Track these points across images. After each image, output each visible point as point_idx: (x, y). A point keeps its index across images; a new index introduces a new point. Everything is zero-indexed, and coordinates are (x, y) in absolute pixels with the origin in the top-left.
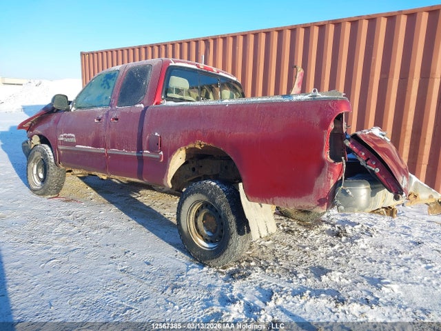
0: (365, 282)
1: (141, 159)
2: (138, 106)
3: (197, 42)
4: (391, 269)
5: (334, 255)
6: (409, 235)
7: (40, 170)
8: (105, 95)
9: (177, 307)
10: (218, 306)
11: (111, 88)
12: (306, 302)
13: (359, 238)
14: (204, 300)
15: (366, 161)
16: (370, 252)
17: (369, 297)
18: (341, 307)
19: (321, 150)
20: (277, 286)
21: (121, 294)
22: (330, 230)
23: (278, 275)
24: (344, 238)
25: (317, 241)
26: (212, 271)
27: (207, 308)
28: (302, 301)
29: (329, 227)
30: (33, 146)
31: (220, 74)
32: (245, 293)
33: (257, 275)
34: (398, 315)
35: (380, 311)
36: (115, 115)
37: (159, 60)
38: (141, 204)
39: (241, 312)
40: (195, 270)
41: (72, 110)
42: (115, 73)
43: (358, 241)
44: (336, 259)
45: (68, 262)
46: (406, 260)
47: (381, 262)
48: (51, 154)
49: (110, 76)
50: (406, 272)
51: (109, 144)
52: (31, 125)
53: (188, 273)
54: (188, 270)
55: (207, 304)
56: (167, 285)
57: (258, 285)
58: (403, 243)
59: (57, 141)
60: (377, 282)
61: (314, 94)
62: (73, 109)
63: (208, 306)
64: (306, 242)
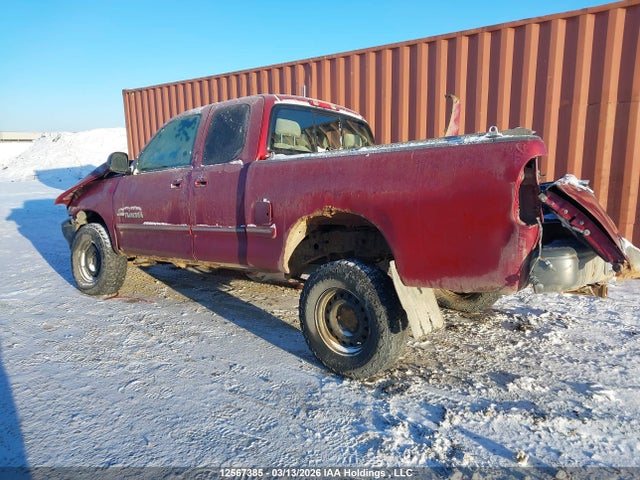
0: (569, 390)
1: (243, 236)
2: (234, 162)
3: (293, 66)
4: (600, 370)
5: (518, 355)
6: (618, 324)
7: (91, 260)
8: (183, 150)
9: (318, 435)
10: (374, 430)
11: (191, 140)
12: (492, 419)
13: (549, 331)
14: (352, 424)
15: (570, 221)
16: (568, 348)
17: (577, 409)
18: (541, 424)
19: (508, 209)
20: (449, 401)
21: (238, 422)
22: (506, 321)
23: (448, 385)
24: (528, 332)
25: (493, 338)
26: (356, 384)
27: (359, 434)
28: (487, 418)
29: (504, 318)
30: (78, 227)
31: (341, 112)
32: (407, 412)
33: (417, 387)
34: (621, 429)
35: (595, 426)
36: (201, 177)
37: (260, 97)
38: (237, 300)
39: (407, 436)
40: (332, 385)
41: (135, 174)
42: (195, 119)
43: (549, 335)
44: (522, 361)
45: (154, 383)
46: (620, 356)
47: (586, 361)
48: (106, 236)
49: (187, 123)
50: (621, 373)
51: (194, 217)
52: (73, 197)
53: (323, 389)
54: (322, 386)
55: (358, 429)
56: (299, 406)
57: (422, 400)
58: (611, 335)
59: (115, 216)
60: (585, 388)
61: (493, 133)
62: (136, 172)
63: (361, 431)
64: (477, 339)
